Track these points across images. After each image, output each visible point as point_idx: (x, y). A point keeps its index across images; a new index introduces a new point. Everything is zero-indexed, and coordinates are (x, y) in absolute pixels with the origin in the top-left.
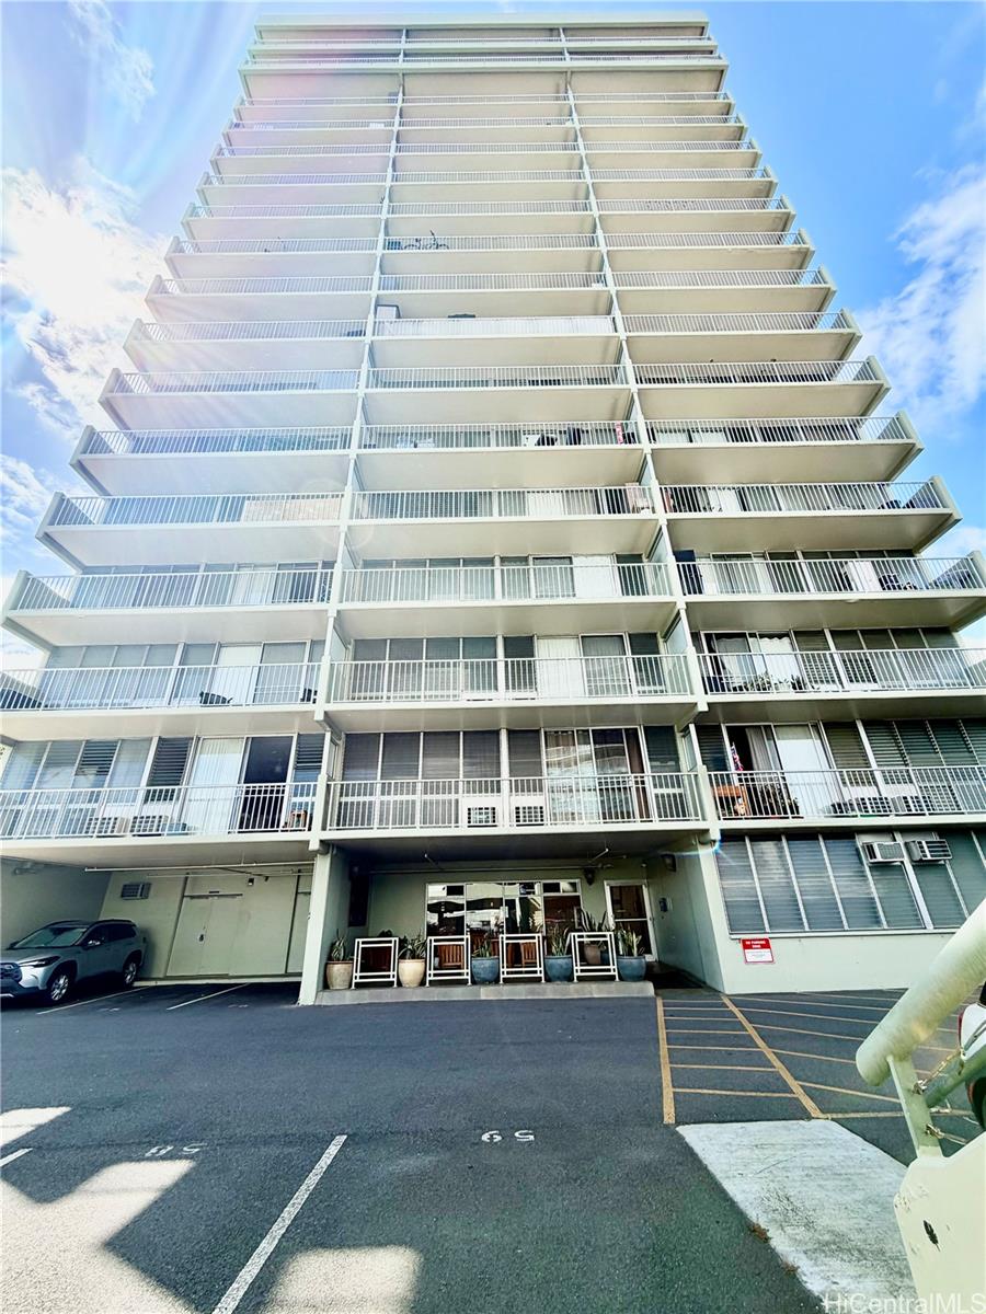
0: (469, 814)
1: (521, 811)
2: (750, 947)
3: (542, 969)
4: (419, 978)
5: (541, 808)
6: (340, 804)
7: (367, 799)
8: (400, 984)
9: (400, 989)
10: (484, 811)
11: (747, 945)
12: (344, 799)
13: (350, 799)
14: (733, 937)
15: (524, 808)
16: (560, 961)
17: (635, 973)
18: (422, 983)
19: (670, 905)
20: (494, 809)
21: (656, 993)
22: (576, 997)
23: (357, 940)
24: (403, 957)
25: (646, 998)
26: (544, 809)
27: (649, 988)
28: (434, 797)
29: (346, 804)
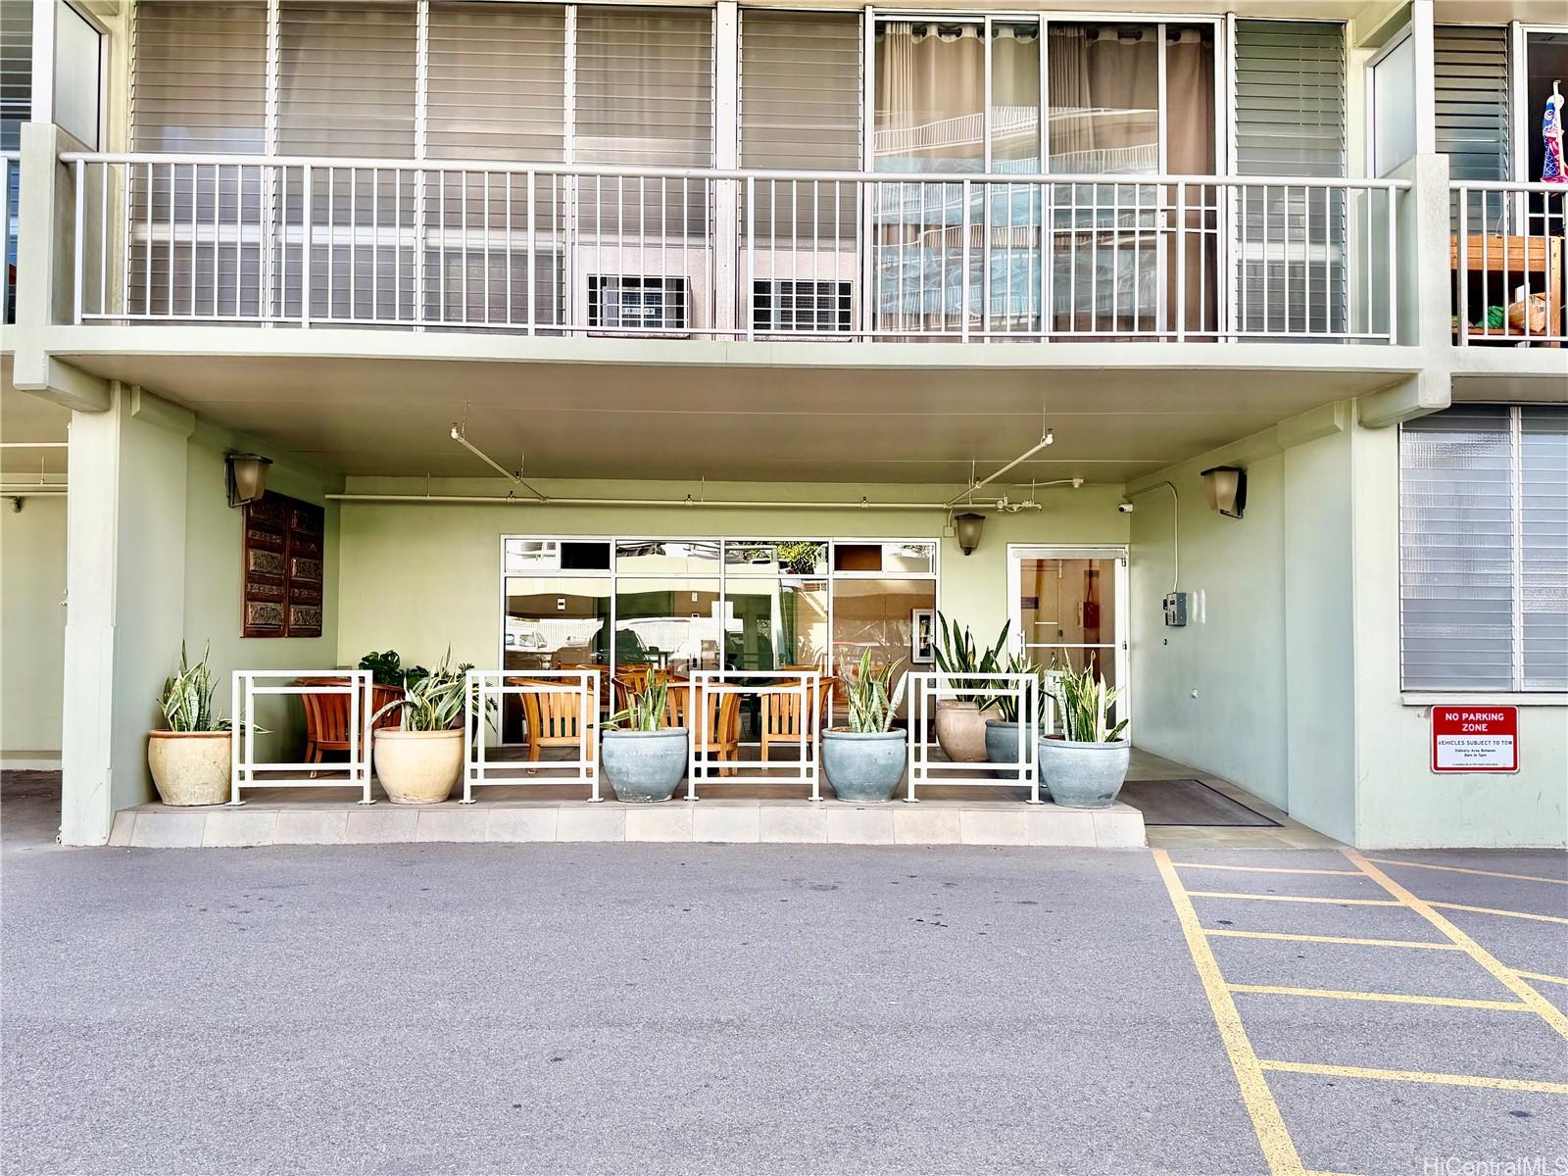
0: (593, 297)
1: (774, 295)
2: (1455, 728)
3: (815, 764)
4: (443, 780)
5: (845, 288)
6: (138, 248)
7: (236, 234)
8: (381, 795)
9: (383, 811)
10: (642, 290)
11: (1446, 722)
12: (150, 233)
13: (170, 233)
14: (1410, 699)
15: (786, 286)
16: (867, 748)
17: (1094, 786)
18: (454, 794)
19: (1197, 609)
20: (679, 284)
21: (1150, 842)
22: (908, 840)
23: (236, 674)
24: (390, 721)
25: (1121, 854)
26: (855, 295)
27: (1128, 825)
28: (463, 239)
29: (160, 248)
